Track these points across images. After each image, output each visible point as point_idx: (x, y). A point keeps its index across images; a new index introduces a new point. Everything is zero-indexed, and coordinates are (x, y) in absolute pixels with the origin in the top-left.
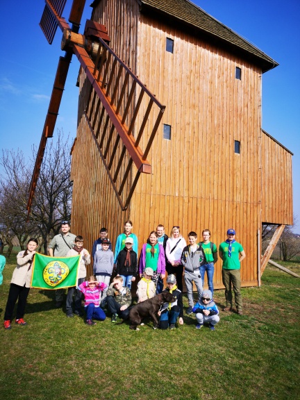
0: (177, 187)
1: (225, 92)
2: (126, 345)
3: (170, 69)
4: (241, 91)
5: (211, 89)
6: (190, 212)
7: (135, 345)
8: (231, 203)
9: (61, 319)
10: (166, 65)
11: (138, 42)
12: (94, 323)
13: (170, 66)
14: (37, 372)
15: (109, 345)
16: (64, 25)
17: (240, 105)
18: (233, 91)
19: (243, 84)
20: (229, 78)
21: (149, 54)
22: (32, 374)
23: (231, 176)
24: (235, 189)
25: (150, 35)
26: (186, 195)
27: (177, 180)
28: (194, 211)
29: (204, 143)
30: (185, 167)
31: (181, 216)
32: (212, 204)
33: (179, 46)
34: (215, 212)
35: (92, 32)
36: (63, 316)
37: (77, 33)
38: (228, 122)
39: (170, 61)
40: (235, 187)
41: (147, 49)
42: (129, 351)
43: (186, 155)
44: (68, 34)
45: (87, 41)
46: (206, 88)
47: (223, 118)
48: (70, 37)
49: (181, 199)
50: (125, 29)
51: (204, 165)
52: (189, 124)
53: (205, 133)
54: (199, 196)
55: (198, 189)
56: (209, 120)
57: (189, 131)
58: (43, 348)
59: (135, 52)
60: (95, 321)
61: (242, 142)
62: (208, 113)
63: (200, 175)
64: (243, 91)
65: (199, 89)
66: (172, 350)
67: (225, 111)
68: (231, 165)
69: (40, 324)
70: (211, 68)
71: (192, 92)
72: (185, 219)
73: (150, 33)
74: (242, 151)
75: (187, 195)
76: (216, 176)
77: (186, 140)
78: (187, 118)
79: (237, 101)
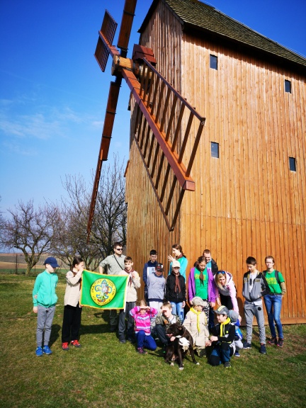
0: (228, 208)
1: (274, 107)
2: (176, 381)
3: (215, 85)
4: (292, 105)
5: (259, 104)
6: (244, 236)
7: (185, 382)
8: (290, 226)
9: (114, 344)
10: (211, 82)
11: (182, 61)
12: (145, 351)
13: (215, 82)
14: (84, 399)
15: (158, 378)
16: (114, 52)
17: (293, 119)
18: (284, 105)
19: (294, 97)
20: (277, 92)
21: (193, 72)
22: (79, 400)
23: (288, 196)
24: (293, 211)
25: (193, 53)
26: (238, 216)
27: (228, 201)
28: (249, 234)
29: (255, 160)
30: (236, 187)
31: (234, 240)
32: (267, 227)
33: (223, 62)
34: (273, 236)
35: (139, 56)
36: (116, 341)
37: (125, 57)
38: (280, 138)
39: (215, 78)
40: (293, 208)
41: (191, 67)
42: (179, 389)
43: (236, 174)
44: (117, 59)
45: (134, 65)
46: (253, 103)
47: (274, 134)
48: (118, 62)
49: (233, 220)
50: (170, 50)
51: (256, 184)
52: (238, 141)
53: (255, 150)
54: (253, 217)
55: (251, 210)
56: (259, 137)
57: (238, 149)
58: (93, 374)
59: (179, 71)
60: (146, 350)
61: (297, 159)
62: (257, 129)
63: (252, 195)
64: (294, 105)
65: (246, 104)
66: (225, 393)
67: (276, 126)
68: (287, 184)
69: (93, 347)
70: (258, 83)
71: (239, 108)
72: (239, 243)
73: (193, 51)
74: (298, 169)
75: (240, 217)
76: (270, 196)
77: (235, 158)
78: (235, 135)
79: (288, 115)
